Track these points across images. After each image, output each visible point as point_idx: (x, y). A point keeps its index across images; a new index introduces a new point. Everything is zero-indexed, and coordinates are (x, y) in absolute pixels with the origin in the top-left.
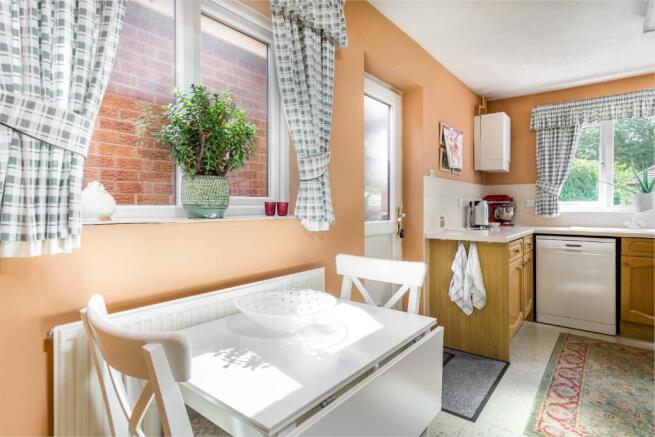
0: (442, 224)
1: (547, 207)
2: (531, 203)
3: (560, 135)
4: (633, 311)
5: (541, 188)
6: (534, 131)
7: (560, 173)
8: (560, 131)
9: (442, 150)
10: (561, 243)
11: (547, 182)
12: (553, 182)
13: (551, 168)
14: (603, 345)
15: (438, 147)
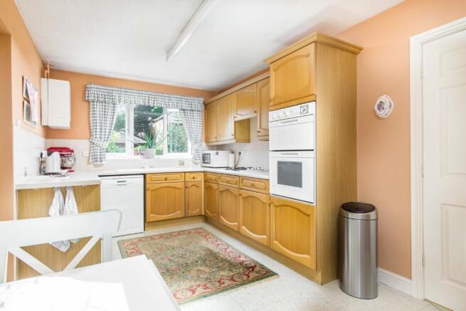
0: (26, 175)
1: (99, 157)
2: (86, 153)
3: (107, 107)
4: (152, 215)
5: (93, 143)
6: (89, 102)
7: (107, 134)
8: (107, 104)
9: (26, 102)
10: (113, 181)
11: (99, 139)
12: (103, 139)
13: (101, 129)
14: (143, 240)
15: (22, 100)
